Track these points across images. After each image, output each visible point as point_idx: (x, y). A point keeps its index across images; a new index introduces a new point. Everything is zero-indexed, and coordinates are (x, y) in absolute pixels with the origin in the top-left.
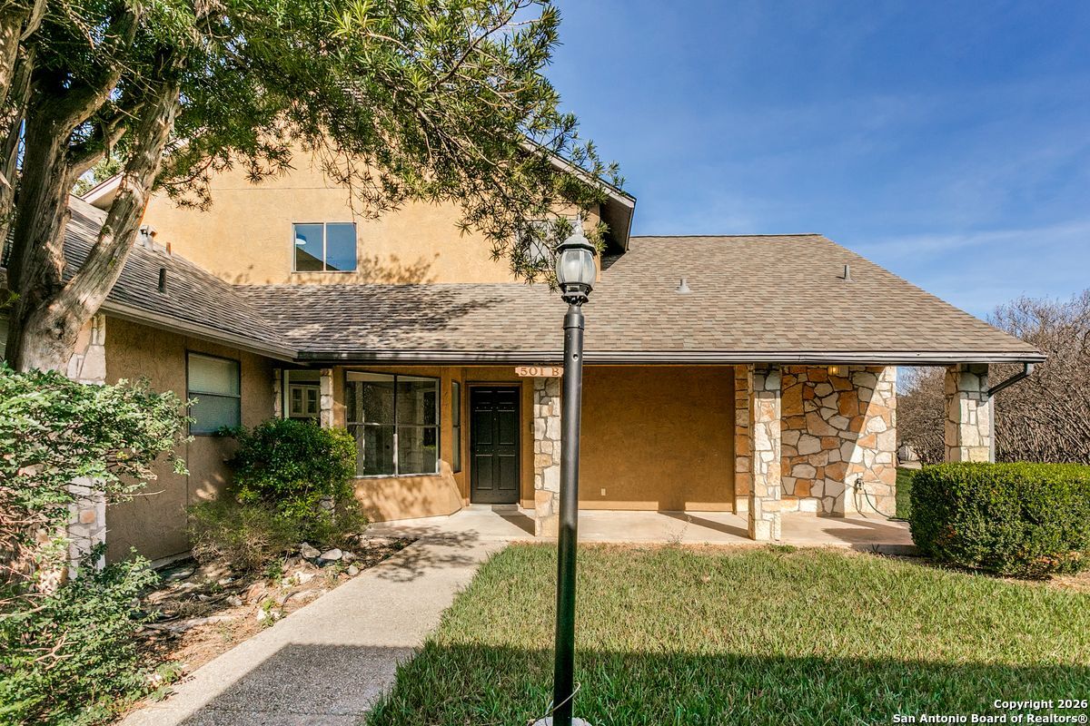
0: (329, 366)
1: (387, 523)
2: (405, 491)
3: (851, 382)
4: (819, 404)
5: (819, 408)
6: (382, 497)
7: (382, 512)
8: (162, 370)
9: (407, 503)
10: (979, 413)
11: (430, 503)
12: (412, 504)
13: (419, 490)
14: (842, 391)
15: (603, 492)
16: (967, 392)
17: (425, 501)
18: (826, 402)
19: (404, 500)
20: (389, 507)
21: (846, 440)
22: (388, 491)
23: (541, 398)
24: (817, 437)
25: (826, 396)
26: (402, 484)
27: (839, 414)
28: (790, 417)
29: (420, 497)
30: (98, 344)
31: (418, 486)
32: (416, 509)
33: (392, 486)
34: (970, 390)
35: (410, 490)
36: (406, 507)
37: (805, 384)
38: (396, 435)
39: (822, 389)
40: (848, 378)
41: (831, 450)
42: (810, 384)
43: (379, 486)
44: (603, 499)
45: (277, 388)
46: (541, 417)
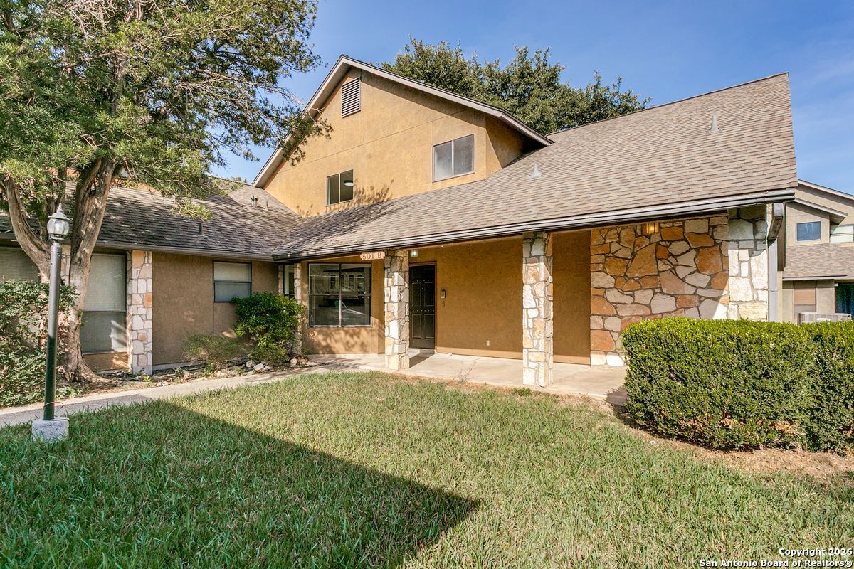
0: (298, 261)
1: (338, 356)
2: (348, 338)
3: (712, 237)
4: (674, 262)
5: (674, 267)
6: (333, 341)
7: (333, 349)
8: (197, 271)
9: (349, 345)
10: (752, 264)
11: (366, 346)
12: (353, 346)
13: (359, 337)
14: (701, 248)
15: (488, 343)
16: (737, 241)
17: (363, 344)
18: (681, 260)
19: (348, 343)
20: (338, 347)
21: (706, 298)
22: (337, 337)
23: (388, 273)
24: (672, 296)
25: (682, 254)
26: (347, 332)
27: (698, 271)
28: (643, 277)
29: (359, 342)
30: (148, 263)
31: (358, 335)
32: (357, 349)
33: (339, 334)
34: (741, 238)
35: (352, 336)
36: (349, 347)
37: (658, 244)
38: (340, 301)
39: (677, 247)
40: (707, 234)
41: (688, 308)
42: (663, 243)
43: (331, 333)
44: (487, 348)
45: (280, 276)
46: (388, 287)
